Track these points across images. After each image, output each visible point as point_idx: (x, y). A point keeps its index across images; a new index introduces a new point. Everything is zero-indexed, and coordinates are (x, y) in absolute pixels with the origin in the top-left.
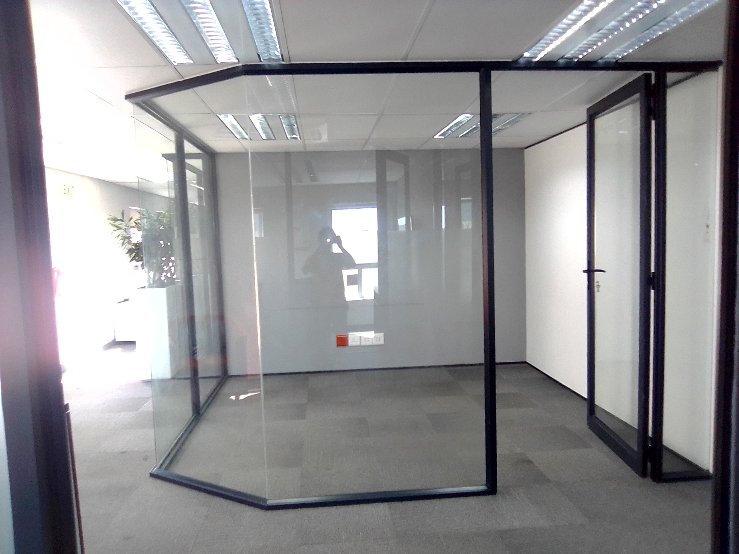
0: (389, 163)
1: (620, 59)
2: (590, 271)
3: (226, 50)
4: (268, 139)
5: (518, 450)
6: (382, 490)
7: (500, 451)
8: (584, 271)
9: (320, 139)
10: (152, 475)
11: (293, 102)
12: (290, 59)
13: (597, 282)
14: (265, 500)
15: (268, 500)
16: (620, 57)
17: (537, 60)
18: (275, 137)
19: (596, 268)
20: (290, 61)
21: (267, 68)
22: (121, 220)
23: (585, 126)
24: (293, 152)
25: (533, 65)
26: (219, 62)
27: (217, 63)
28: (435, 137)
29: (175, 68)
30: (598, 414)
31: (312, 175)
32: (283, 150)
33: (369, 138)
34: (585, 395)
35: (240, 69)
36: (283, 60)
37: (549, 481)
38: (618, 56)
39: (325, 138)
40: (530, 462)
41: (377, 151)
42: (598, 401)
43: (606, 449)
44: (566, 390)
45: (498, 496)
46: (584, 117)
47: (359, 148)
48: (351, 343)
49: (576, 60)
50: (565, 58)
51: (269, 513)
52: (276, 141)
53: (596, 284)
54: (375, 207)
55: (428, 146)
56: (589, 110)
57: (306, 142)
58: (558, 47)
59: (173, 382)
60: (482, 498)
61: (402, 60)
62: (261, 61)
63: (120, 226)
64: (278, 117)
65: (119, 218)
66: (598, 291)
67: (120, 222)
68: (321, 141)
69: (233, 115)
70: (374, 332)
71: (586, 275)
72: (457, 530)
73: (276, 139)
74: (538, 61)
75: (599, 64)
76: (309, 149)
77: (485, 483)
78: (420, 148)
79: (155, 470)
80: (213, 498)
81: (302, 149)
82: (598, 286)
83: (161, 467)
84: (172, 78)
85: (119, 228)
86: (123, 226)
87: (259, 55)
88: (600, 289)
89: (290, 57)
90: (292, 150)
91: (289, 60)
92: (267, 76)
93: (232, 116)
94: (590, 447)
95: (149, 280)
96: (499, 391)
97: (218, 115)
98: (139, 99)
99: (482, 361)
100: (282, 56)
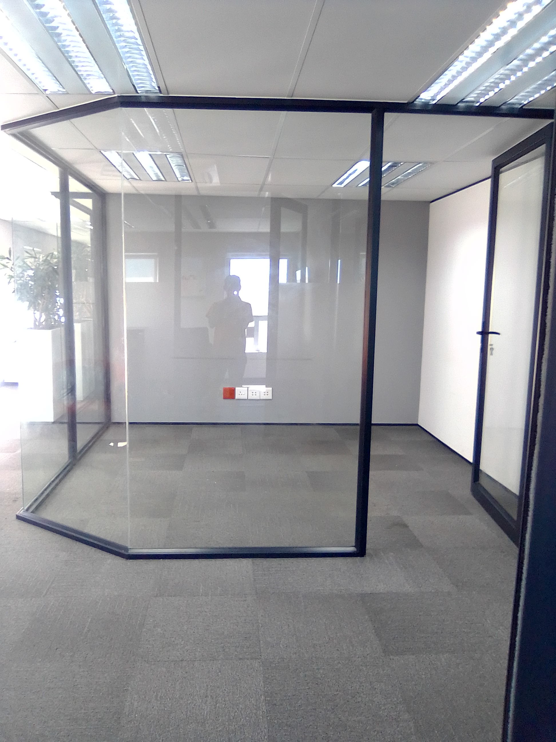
0: (284, 211)
1: (525, 105)
2: (485, 333)
3: (99, 78)
4: (159, 180)
5: (395, 513)
6: (247, 546)
7: (372, 513)
8: (478, 333)
9: (211, 182)
10: (19, 518)
11: (178, 139)
12: (167, 90)
13: (491, 345)
14: (126, 549)
15: (130, 549)
16: (525, 103)
17: (434, 102)
18: (165, 178)
19: (490, 331)
20: (168, 94)
21: (143, 100)
22: (8, 258)
23: (489, 181)
24: (184, 196)
25: (430, 108)
26: (93, 92)
27: (91, 93)
28: (333, 186)
29: (47, 97)
30: (483, 481)
31: (209, 222)
32: (173, 193)
33: (264, 184)
34: (471, 460)
35: (116, 100)
36: (160, 92)
37: (421, 546)
38: (523, 102)
39: (216, 181)
40: (405, 526)
41: (272, 198)
42: (483, 467)
43: (487, 517)
44: (454, 455)
45: (367, 558)
46: (488, 171)
47: (255, 194)
48: (237, 396)
49: (478, 104)
50: (464, 102)
51: (130, 562)
52: (166, 182)
53: (489, 347)
54: (267, 257)
55: (327, 196)
56: (494, 161)
57: (199, 185)
58: (457, 88)
59: (55, 426)
60: (349, 560)
61: (288, 96)
62: (138, 93)
63: (6, 264)
64: (165, 155)
65: (6, 257)
66: (492, 354)
67: (7, 260)
68: (211, 185)
69: (117, 151)
70: (265, 386)
71: (479, 337)
72: (319, 590)
73: (166, 180)
74: (435, 104)
75: (502, 109)
76: (203, 192)
77: (354, 544)
78: (320, 198)
79: (21, 512)
80: (76, 543)
81: (195, 193)
82: (492, 349)
83: (27, 510)
84: (48, 108)
85: (5, 266)
86: (10, 265)
87: (134, 86)
88: (494, 352)
89: (168, 90)
90: (183, 193)
91: (166, 92)
92: (145, 109)
93: (117, 153)
94: (470, 514)
95: (35, 321)
96: (373, 452)
97: (102, 152)
98: (16, 130)
99: (358, 421)
100: (159, 87)
